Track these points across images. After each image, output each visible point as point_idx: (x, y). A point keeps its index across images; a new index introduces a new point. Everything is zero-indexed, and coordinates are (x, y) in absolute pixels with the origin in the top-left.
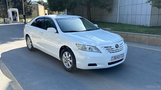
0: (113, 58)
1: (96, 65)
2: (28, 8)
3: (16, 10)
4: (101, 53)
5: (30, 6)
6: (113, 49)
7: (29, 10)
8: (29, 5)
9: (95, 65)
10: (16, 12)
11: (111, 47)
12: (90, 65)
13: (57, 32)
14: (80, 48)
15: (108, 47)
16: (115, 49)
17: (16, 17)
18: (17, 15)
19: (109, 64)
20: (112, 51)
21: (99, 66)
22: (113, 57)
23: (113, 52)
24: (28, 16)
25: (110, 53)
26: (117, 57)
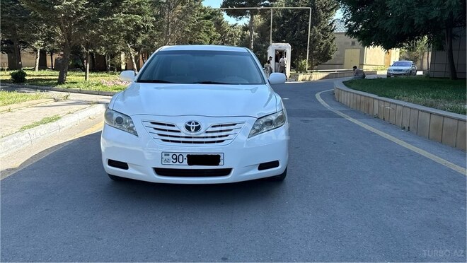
1: (127, 168)
4: (137, 136)
6: (179, 132)
9: (124, 166)
10: (286, 53)
11: (173, 126)
15: (164, 124)
20: (171, 136)
22: (168, 155)
23: (173, 141)
25: (164, 140)
26: (185, 157)
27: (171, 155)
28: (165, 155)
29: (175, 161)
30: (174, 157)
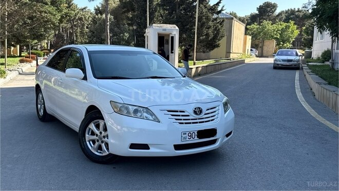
0: (185, 136)
1: (149, 149)
2: (211, 23)
3: (173, 30)
4: (159, 122)
5: (216, 19)
6: (188, 116)
7: (210, 31)
8: (215, 16)
9: (146, 147)
10: (172, 38)
11: (184, 112)
12: (133, 146)
13: (85, 78)
14: (115, 110)
15: (177, 111)
16: (193, 116)
17: (170, 54)
18: (172, 49)
19: (177, 147)
20: (184, 120)
21: (153, 151)
22: (186, 134)
23: (186, 123)
24: (204, 52)
25: (180, 123)
26: (196, 134)
27: (187, 133)
28: (184, 134)
29: (190, 137)
30: (190, 135)
